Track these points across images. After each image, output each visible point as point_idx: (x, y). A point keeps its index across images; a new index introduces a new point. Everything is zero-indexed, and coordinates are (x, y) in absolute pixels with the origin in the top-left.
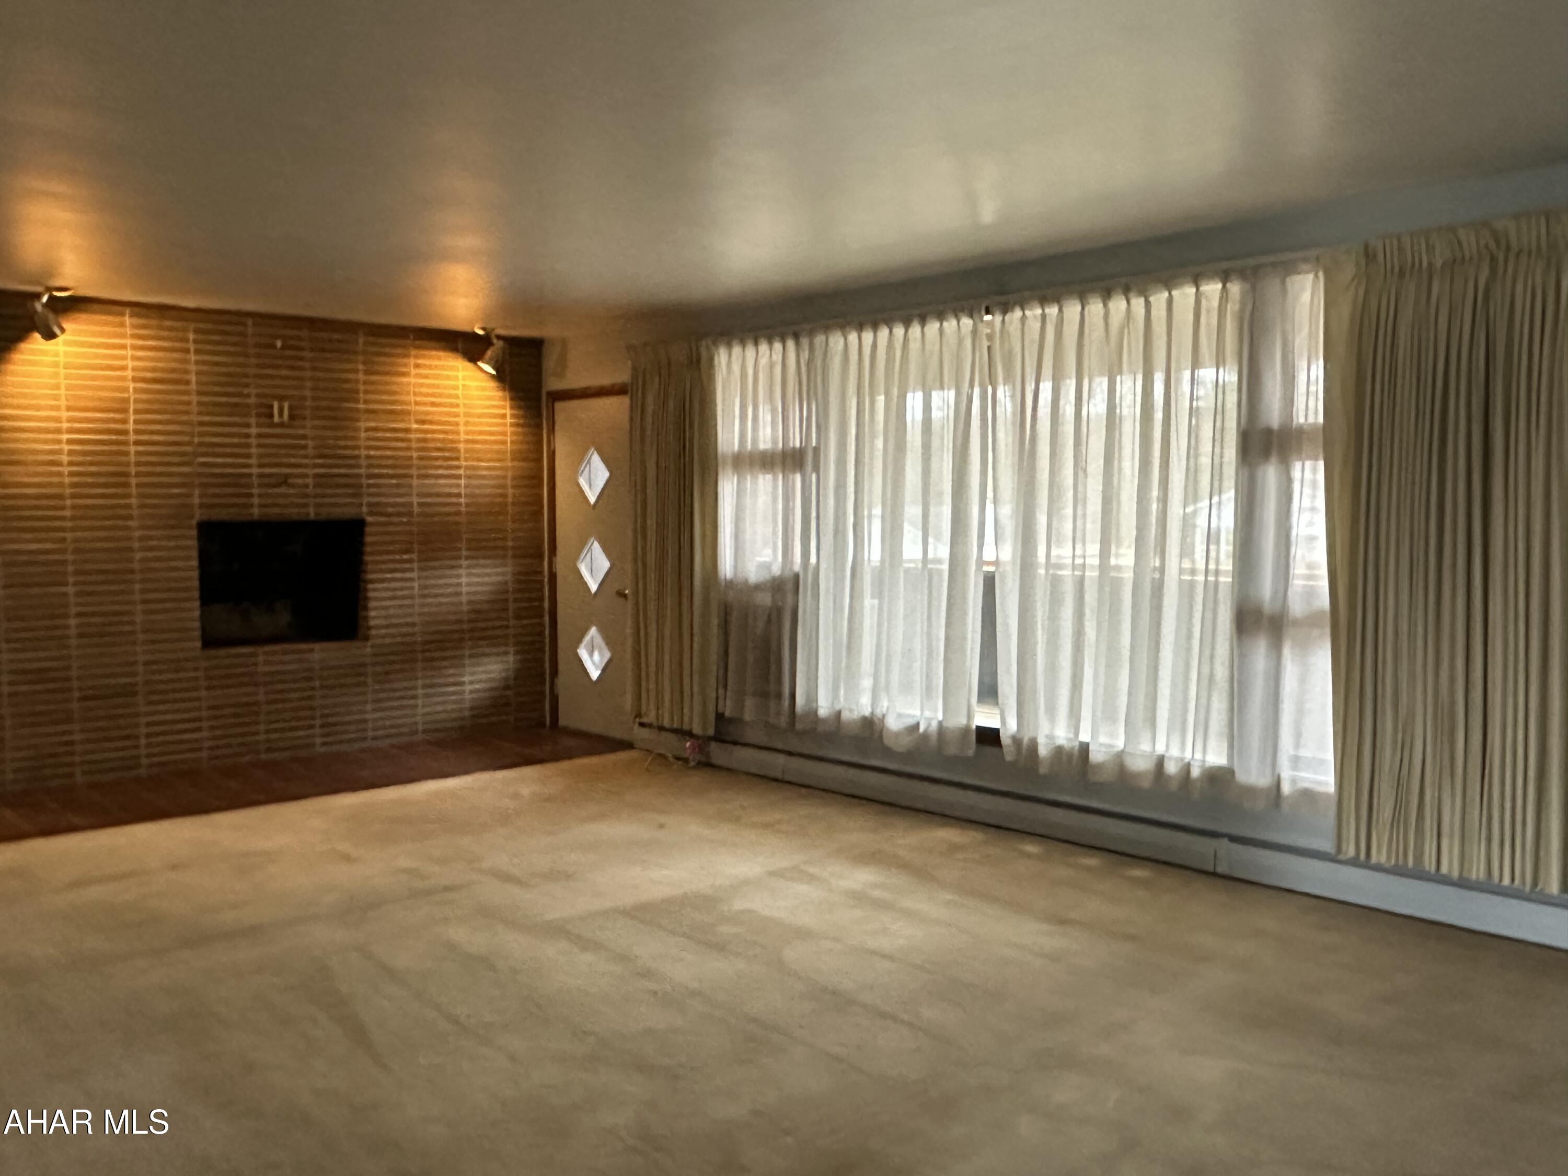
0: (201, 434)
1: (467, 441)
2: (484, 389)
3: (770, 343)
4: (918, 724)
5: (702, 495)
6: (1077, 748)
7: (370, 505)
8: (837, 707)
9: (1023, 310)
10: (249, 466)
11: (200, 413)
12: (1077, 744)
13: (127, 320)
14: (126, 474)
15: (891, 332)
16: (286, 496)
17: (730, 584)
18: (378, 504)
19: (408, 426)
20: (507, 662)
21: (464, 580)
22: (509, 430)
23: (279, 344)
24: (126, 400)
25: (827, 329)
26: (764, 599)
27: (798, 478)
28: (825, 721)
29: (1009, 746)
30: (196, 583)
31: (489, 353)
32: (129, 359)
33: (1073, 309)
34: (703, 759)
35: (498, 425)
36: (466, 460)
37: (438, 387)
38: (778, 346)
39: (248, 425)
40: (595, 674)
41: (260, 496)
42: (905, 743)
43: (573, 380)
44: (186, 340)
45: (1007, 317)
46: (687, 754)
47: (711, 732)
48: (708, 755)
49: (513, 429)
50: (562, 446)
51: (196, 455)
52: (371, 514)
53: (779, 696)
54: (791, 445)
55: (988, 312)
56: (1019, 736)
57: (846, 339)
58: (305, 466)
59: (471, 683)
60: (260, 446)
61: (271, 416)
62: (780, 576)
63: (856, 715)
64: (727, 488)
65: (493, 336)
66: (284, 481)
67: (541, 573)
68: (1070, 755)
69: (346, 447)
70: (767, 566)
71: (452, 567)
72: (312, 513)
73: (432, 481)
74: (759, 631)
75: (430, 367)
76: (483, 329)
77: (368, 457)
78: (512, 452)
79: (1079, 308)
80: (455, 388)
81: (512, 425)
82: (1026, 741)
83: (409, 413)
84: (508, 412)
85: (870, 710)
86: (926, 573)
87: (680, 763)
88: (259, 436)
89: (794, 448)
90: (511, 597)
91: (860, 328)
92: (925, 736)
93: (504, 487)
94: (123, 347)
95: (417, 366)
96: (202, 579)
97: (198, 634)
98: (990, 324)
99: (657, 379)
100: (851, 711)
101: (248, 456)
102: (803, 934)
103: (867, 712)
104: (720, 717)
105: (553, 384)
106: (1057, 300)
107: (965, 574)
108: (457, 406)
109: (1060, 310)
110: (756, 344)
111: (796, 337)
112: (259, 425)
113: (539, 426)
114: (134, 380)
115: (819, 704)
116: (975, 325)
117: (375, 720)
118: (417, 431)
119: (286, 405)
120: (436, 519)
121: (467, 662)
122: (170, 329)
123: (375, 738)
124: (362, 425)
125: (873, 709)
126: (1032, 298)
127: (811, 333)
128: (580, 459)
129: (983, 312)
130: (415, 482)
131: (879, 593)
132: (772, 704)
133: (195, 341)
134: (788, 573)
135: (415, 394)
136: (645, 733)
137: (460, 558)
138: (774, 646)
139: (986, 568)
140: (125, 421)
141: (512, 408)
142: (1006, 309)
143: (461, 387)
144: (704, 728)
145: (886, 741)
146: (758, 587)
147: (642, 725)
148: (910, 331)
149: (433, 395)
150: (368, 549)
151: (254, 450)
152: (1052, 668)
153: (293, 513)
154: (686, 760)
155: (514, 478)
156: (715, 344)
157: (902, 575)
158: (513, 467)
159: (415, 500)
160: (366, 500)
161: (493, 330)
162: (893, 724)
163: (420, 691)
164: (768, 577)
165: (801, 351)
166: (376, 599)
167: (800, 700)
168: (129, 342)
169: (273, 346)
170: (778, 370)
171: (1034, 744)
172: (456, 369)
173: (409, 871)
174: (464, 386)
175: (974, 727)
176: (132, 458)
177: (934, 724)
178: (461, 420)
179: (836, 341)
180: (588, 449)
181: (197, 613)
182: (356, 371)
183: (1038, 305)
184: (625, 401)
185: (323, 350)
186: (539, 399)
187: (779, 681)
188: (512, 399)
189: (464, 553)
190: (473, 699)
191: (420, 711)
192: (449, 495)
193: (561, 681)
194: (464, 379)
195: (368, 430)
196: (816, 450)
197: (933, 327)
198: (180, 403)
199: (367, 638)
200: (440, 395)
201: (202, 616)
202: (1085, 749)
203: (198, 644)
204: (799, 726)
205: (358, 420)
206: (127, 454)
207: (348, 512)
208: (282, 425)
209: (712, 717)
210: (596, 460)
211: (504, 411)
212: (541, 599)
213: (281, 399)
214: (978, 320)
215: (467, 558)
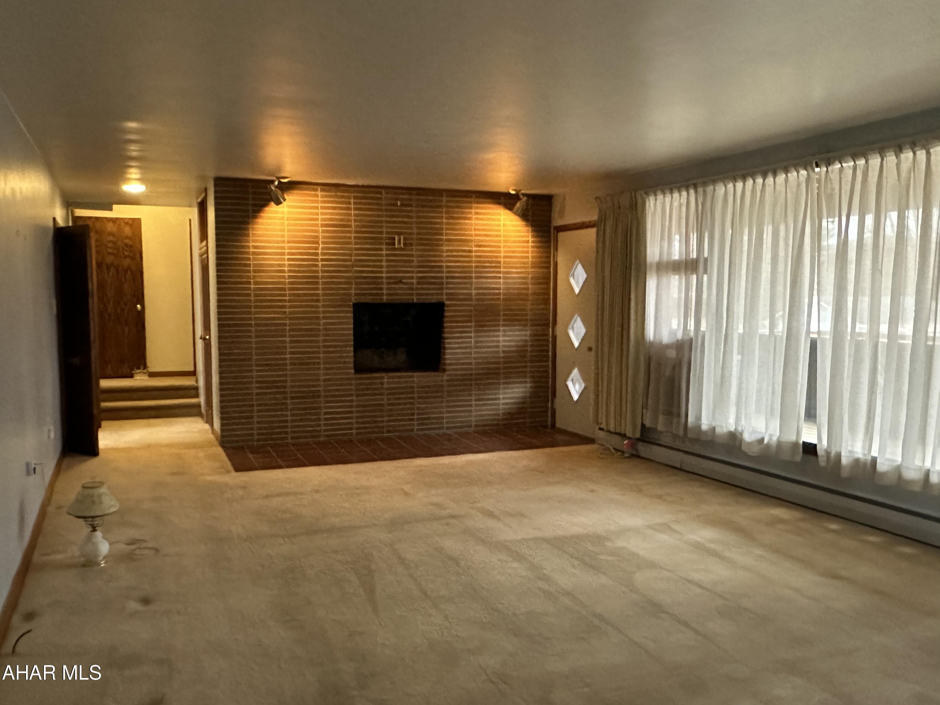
0: (357, 255)
1: (505, 257)
2: (516, 226)
3: (680, 191)
4: (763, 439)
5: (636, 288)
6: (870, 460)
7: (447, 294)
8: (714, 424)
9: (841, 164)
10: (381, 272)
11: (356, 244)
12: (870, 458)
13: (319, 193)
14: (317, 277)
15: (754, 182)
16: (401, 289)
17: (651, 343)
18: (452, 294)
19: (471, 249)
20: (526, 387)
21: (501, 339)
22: (530, 249)
23: (399, 203)
24: (317, 237)
25: (714, 182)
26: (672, 354)
27: (694, 277)
28: (705, 433)
29: (822, 456)
30: (352, 338)
31: (518, 205)
32: (320, 215)
33: (875, 161)
34: (634, 453)
35: (524, 247)
36: (504, 267)
37: (489, 225)
38: (684, 193)
39: (381, 249)
40: (576, 397)
41: (387, 289)
42: (755, 451)
43: (568, 220)
44: (349, 203)
45: (830, 168)
46: (625, 448)
47: (638, 435)
48: (637, 450)
49: (533, 249)
50: (561, 259)
51: (353, 266)
52: (449, 299)
53: (679, 415)
54: (691, 257)
55: (817, 166)
56: (829, 450)
57: (726, 187)
58: (412, 272)
59: (504, 398)
60: (388, 261)
61: (394, 244)
62: (682, 340)
63: (725, 430)
64: (651, 284)
65: (520, 194)
66: (400, 281)
67: (548, 335)
68: (865, 464)
69: (435, 262)
70: (673, 333)
71: (494, 331)
72: (415, 299)
73: (484, 280)
74: (668, 374)
75: (484, 214)
76: (514, 190)
77: (447, 267)
78: (533, 263)
79: (879, 160)
80: (499, 225)
81: (532, 247)
82: (833, 454)
83: (471, 241)
84: (530, 239)
85: (734, 427)
86: (773, 339)
87: (619, 453)
88: (387, 255)
89: (693, 259)
90: (529, 349)
91: (735, 180)
92: (768, 446)
93: (526, 283)
94: (317, 208)
95: (477, 213)
96: (355, 335)
97: (352, 365)
98: (819, 174)
99: (612, 216)
100: (722, 427)
101: (381, 267)
102: (653, 565)
103: (732, 429)
104: (643, 426)
105: (558, 222)
106: (865, 155)
107: (798, 341)
108: (500, 236)
109: (867, 162)
110: (671, 193)
111: (695, 187)
112: (387, 249)
113: (549, 247)
114: (323, 225)
115: (702, 422)
116: (808, 175)
117: (447, 417)
118: (476, 251)
119: (402, 237)
120: (486, 302)
121: (502, 386)
122: (342, 197)
123: (448, 428)
124: (445, 248)
125: (736, 427)
126: (847, 155)
127: (705, 184)
128: (570, 268)
129: (814, 165)
130: (474, 280)
131: (741, 352)
132: (675, 421)
133: (354, 203)
134: (686, 338)
135: (475, 230)
136: (601, 434)
137: (498, 325)
138: (676, 383)
139: (812, 336)
140: (317, 248)
141: (533, 236)
142: (829, 163)
143: (502, 225)
144: (634, 432)
145: (744, 448)
146: (668, 346)
147: (601, 429)
148: (766, 181)
149: (484, 230)
150: (446, 319)
151: (384, 264)
152: (853, 405)
153: (405, 298)
154: (623, 452)
155: (532, 278)
156: (647, 194)
157: (757, 341)
158: (532, 272)
159: (474, 292)
160: (445, 291)
161: (520, 191)
162: (748, 437)
163: (473, 403)
164: (674, 340)
165: (698, 195)
166: (451, 348)
167: (691, 419)
168: (320, 205)
169: (396, 205)
170: (684, 209)
171: (839, 456)
172: (499, 214)
173: (436, 505)
174: (504, 225)
175: (801, 442)
176: (320, 269)
177: (775, 439)
178: (502, 244)
179: (720, 189)
180: (574, 262)
181: (352, 354)
182: (441, 218)
183: (851, 160)
184: (593, 231)
185: (423, 206)
186: (549, 232)
187: (679, 407)
188: (533, 231)
189: (501, 323)
190: (505, 409)
191: (474, 413)
192: (494, 289)
193: (557, 401)
194: (504, 220)
195: (448, 251)
196: (706, 260)
197: (781, 177)
198: (345, 237)
199: (444, 370)
200: (489, 230)
201: (355, 356)
202: (874, 461)
203: (353, 371)
204: (690, 435)
205: (442, 245)
206: (316, 266)
207: (434, 299)
208: (401, 249)
209: (639, 427)
210: (580, 268)
211: (527, 239)
212: (547, 351)
213: (399, 234)
214: (810, 170)
215: (503, 325)
